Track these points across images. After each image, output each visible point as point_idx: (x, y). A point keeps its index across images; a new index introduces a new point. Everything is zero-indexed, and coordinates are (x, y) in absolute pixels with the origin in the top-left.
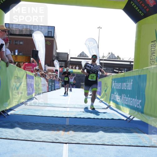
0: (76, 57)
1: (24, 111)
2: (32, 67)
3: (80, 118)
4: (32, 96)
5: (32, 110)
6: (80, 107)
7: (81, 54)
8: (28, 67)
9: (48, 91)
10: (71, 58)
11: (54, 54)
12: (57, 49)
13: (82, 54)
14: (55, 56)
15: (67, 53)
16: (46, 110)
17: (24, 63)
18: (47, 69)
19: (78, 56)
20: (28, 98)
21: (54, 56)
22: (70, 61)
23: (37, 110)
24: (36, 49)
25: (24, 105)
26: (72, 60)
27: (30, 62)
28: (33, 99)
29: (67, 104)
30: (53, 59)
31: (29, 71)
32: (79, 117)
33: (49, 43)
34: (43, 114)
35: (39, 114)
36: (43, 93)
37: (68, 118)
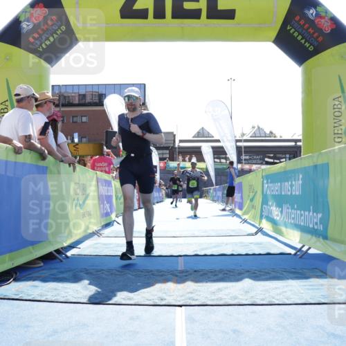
0: (191, 138)
1: (96, 248)
2: (106, 164)
3: (205, 255)
4: (111, 218)
5: (111, 246)
6: (203, 234)
7: (198, 133)
8: (99, 165)
9: (140, 208)
10: (181, 141)
13: (201, 132)
15: (172, 133)
17: (91, 158)
19: (193, 137)
20: (103, 224)
22: (180, 148)
24: (112, 129)
25: (96, 236)
26: (183, 145)
27: (103, 155)
28: (113, 225)
29: (179, 231)
31: (102, 171)
32: (202, 253)
37: (182, 257)
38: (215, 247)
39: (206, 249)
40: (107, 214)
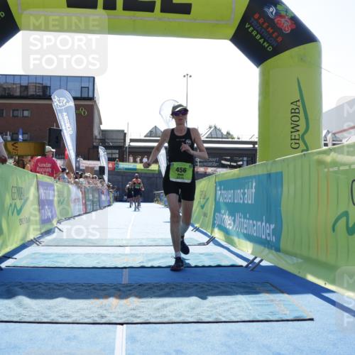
0: (142, 138)
1: (34, 258)
2: (49, 165)
3: (152, 267)
4: (53, 224)
5: (51, 256)
6: (151, 244)
7: (151, 131)
8: (42, 165)
9: (86, 213)
10: (132, 140)
11: (96, 133)
12: (101, 123)
13: (154, 131)
14: (98, 137)
15: (123, 131)
16: (81, 254)
18: (81, 165)
19: (145, 136)
20: (43, 231)
21: (96, 139)
22: (130, 147)
23: (63, 256)
24: (58, 126)
25: (35, 245)
26: (133, 144)
28: (54, 232)
29: (126, 240)
30: (95, 144)
31: (45, 172)
32: (149, 265)
33: (84, 112)
34: (74, 263)
35: (67, 263)
36: (75, 216)
37: (127, 270)
38: (163, 258)
39: (154, 260)
40: (49, 221)
